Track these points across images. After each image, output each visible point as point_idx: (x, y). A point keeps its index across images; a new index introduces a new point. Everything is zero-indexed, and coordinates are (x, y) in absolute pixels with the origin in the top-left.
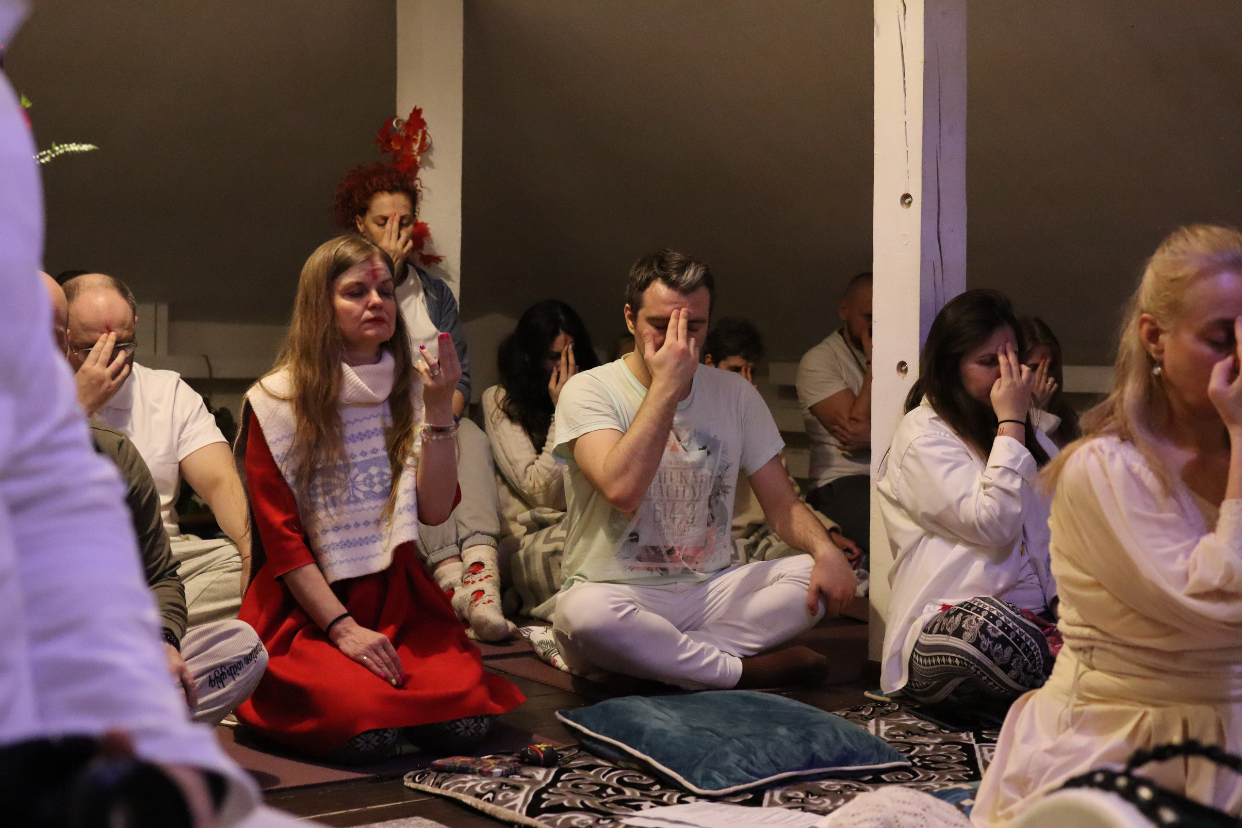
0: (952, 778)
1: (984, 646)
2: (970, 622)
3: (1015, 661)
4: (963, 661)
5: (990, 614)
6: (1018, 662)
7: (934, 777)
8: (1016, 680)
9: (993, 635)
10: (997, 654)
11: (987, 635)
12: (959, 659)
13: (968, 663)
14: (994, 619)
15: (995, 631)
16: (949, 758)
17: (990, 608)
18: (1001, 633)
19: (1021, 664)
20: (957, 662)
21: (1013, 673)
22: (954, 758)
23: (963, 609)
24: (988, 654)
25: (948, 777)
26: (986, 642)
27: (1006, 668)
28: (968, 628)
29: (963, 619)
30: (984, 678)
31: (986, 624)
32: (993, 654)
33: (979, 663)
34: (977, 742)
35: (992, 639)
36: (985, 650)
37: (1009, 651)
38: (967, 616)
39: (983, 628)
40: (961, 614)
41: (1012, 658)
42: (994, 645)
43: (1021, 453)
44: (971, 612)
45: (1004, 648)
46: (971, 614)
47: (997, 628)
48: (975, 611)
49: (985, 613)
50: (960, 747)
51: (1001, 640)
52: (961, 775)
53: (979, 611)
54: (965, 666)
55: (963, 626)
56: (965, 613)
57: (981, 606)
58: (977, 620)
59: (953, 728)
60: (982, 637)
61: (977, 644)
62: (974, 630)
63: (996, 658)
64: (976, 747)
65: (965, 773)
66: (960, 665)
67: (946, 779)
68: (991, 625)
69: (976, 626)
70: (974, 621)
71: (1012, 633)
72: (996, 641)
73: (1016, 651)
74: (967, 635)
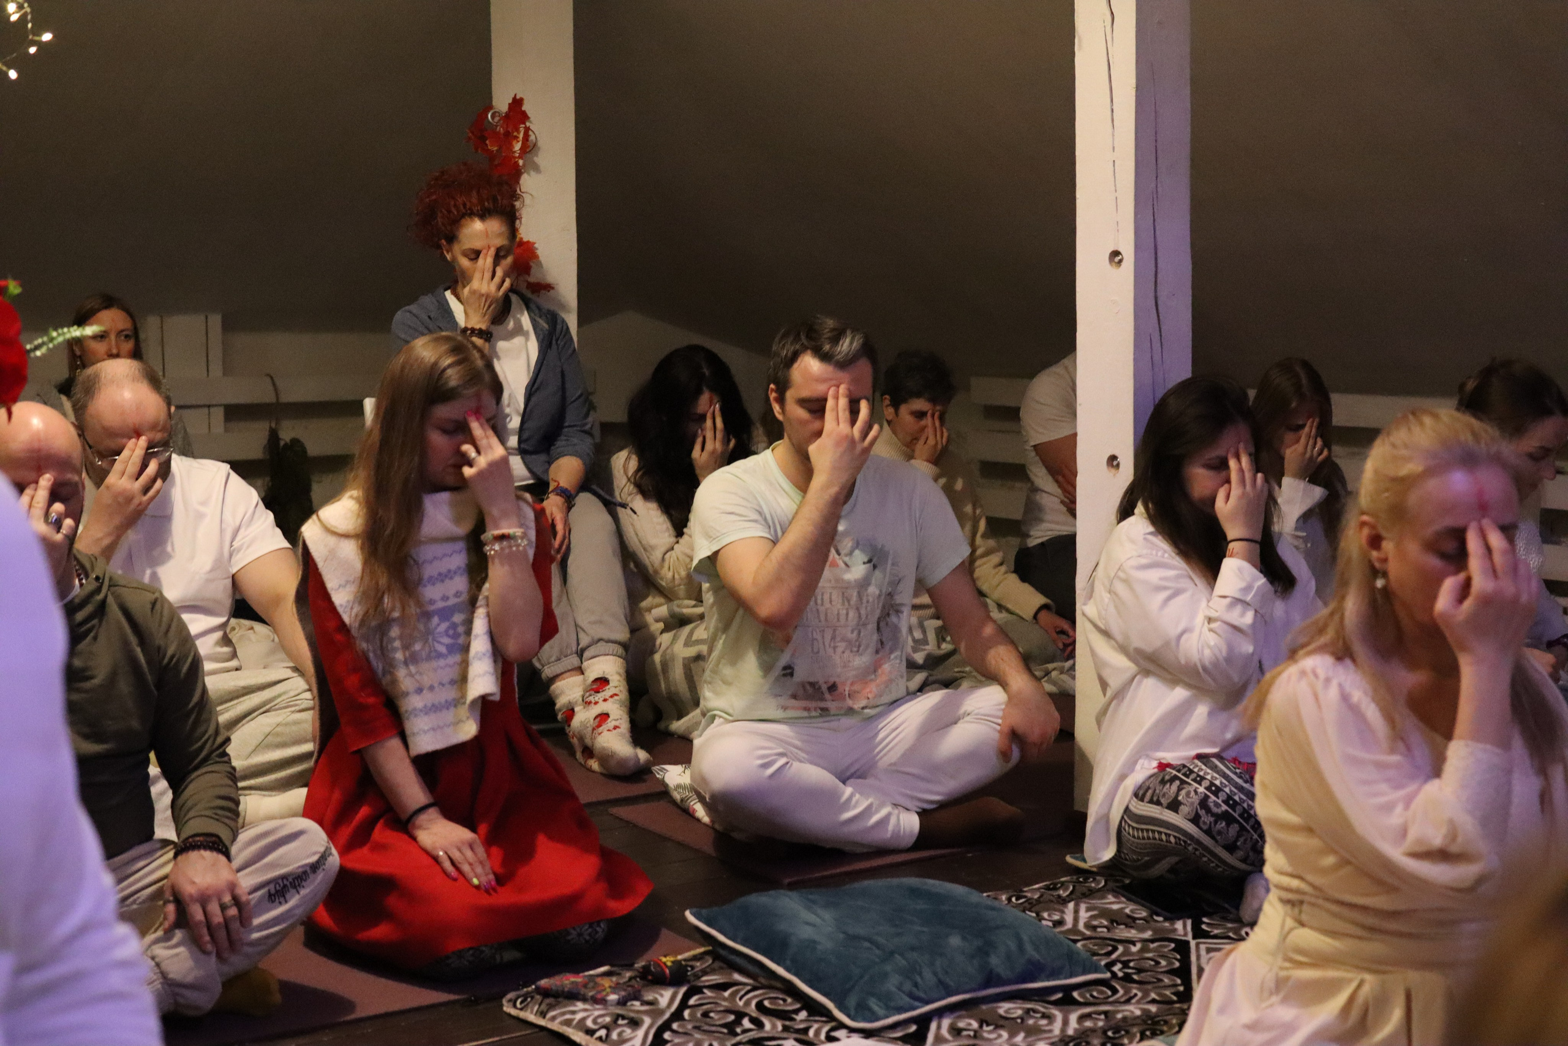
0: (1157, 998)
1: (1205, 823)
2: (1188, 794)
3: (1242, 839)
4: (1180, 839)
5: (1212, 784)
6: (1245, 840)
7: (1136, 995)
8: (1244, 860)
9: (1215, 810)
10: (1220, 833)
11: (1208, 811)
12: (1175, 837)
13: (1185, 842)
14: (1217, 791)
15: (1217, 805)
16: (1158, 963)
17: (1212, 777)
18: (1224, 807)
19: (1249, 845)
20: (1172, 839)
21: (1240, 853)
22: (1163, 963)
23: (1180, 775)
24: (1208, 832)
25: (1153, 995)
26: (1206, 819)
27: (1231, 848)
28: (1185, 802)
29: (1179, 789)
30: (1205, 859)
31: (1206, 797)
32: (1214, 833)
33: (1198, 842)
34: (1194, 938)
35: (1213, 815)
36: (1205, 827)
37: (1234, 829)
38: (1185, 786)
39: (1204, 802)
40: (1177, 783)
41: (1239, 835)
42: (1216, 822)
43: (1254, 580)
44: (1189, 781)
45: (1228, 825)
46: (1190, 784)
47: (1220, 801)
48: (1194, 780)
49: (1206, 783)
50: (1173, 945)
51: (1225, 816)
52: (1168, 993)
53: (1200, 780)
54: (1181, 844)
55: (1180, 798)
56: (1183, 782)
57: (1201, 773)
58: (1196, 792)
59: (1168, 915)
60: (1202, 812)
61: (1195, 820)
62: (1192, 803)
63: (1218, 838)
64: (1193, 943)
65: (1173, 990)
66: (1176, 843)
67: (1149, 999)
68: (1213, 798)
69: (1195, 799)
70: (1193, 793)
71: (1238, 808)
72: (1218, 817)
73: (1242, 828)
74: (1184, 809)
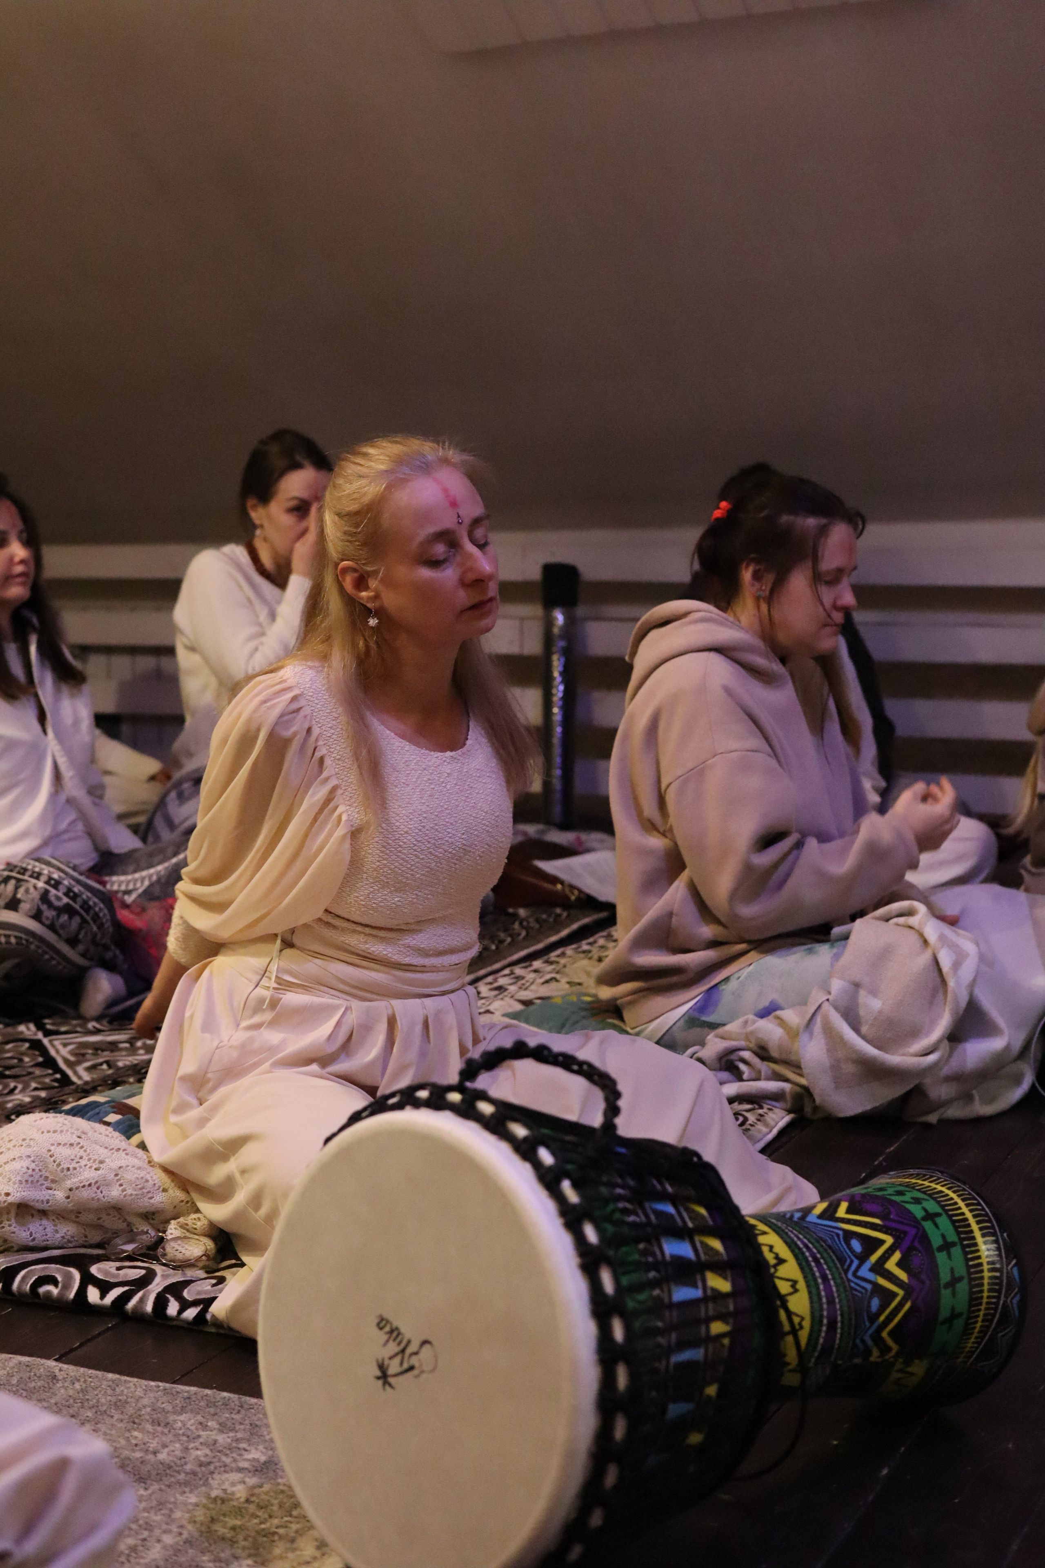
0: (39, 1086)
1: (47, 918)
2: (27, 891)
3: (83, 932)
4: (21, 938)
5: (50, 878)
6: (86, 933)
7: (15, 1088)
8: (84, 955)
9: (57, 903)
10: (63, 926)
11: (50, 905)
12: (16, 937)
13: (27, 941)
14: (57, 884)
15: (58, 898)
16: (21, 1060)
17: (49, 872)
18: (66, 900)
19: (90, 937)
20: (13, 940)
21: (81, 947)
22: (26, 1059)
23: (14, 874)
24: (52, 927)
25: (34, 1085)
26: (49, 914)
27: (72, 942)
28: (23, 898)
29: (17, 888)
30: (47, 957)
31: (46, 892)
32: (58, 927)
33: (41, 939)
34: (45, 1035)
35: (56, 908)
36: (47, 922)
37: (76, 920)
38: (23, 883)
39: (44, 897)
40: (13, 882)
41: (80, 928)
42: (58, 916)
44: (26, 877)
45: (70, 918)
46: (27, 881)
47: (60, 894)
48: (31, 876)
49: (44, 878)
50: (27, 1045)
51: (68, 909)
52: (46, 1081)
53: (37, 876)
54: (22, 944)
55: (19, 896)
56: (19, 880)
57: (37, 870)
58: (35, 887)
59: (7, 1021)
60: (44, 907)
61: (37, 916)
62: (33, 900)
63: (61, 932)
64: (46, 1041)
65: (52, 1078)
66: (17, 943)
67: (32, 1088)
68: (53, 891)
69: (35, 895)
70: (32, 890)
71: (79, 900)
72: (60, 910)
73: (84, 921)
74: (25, 906)
